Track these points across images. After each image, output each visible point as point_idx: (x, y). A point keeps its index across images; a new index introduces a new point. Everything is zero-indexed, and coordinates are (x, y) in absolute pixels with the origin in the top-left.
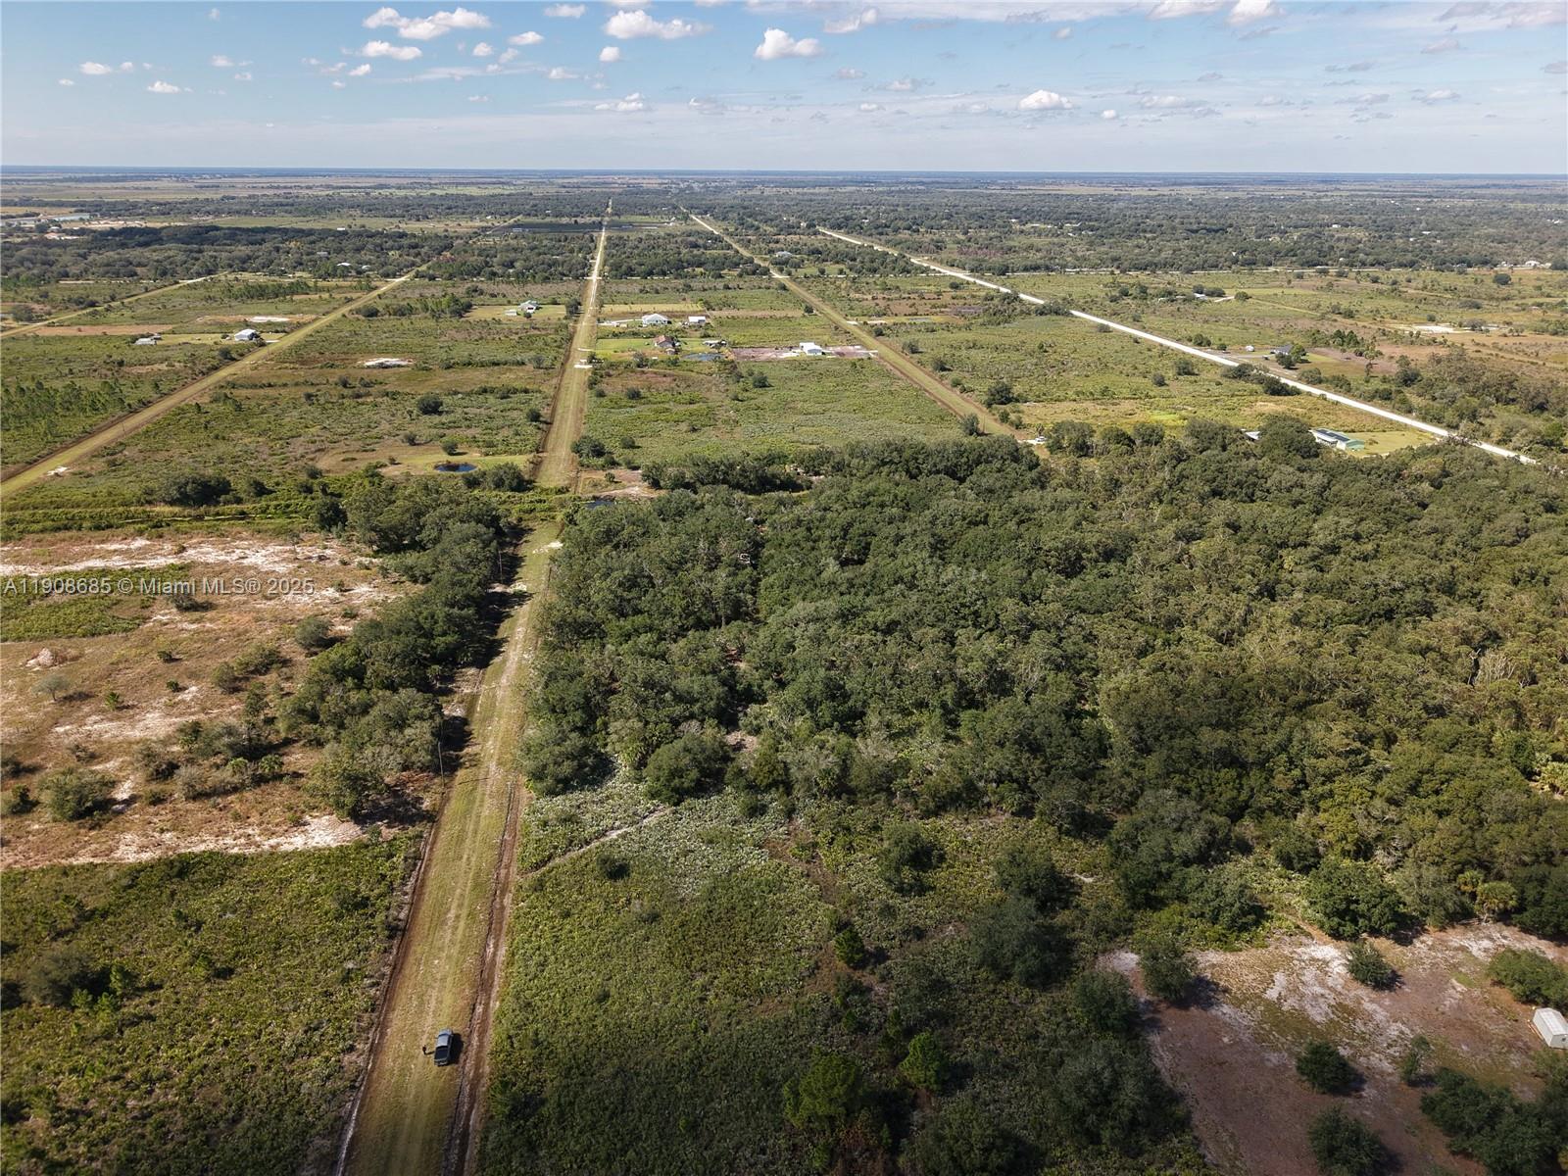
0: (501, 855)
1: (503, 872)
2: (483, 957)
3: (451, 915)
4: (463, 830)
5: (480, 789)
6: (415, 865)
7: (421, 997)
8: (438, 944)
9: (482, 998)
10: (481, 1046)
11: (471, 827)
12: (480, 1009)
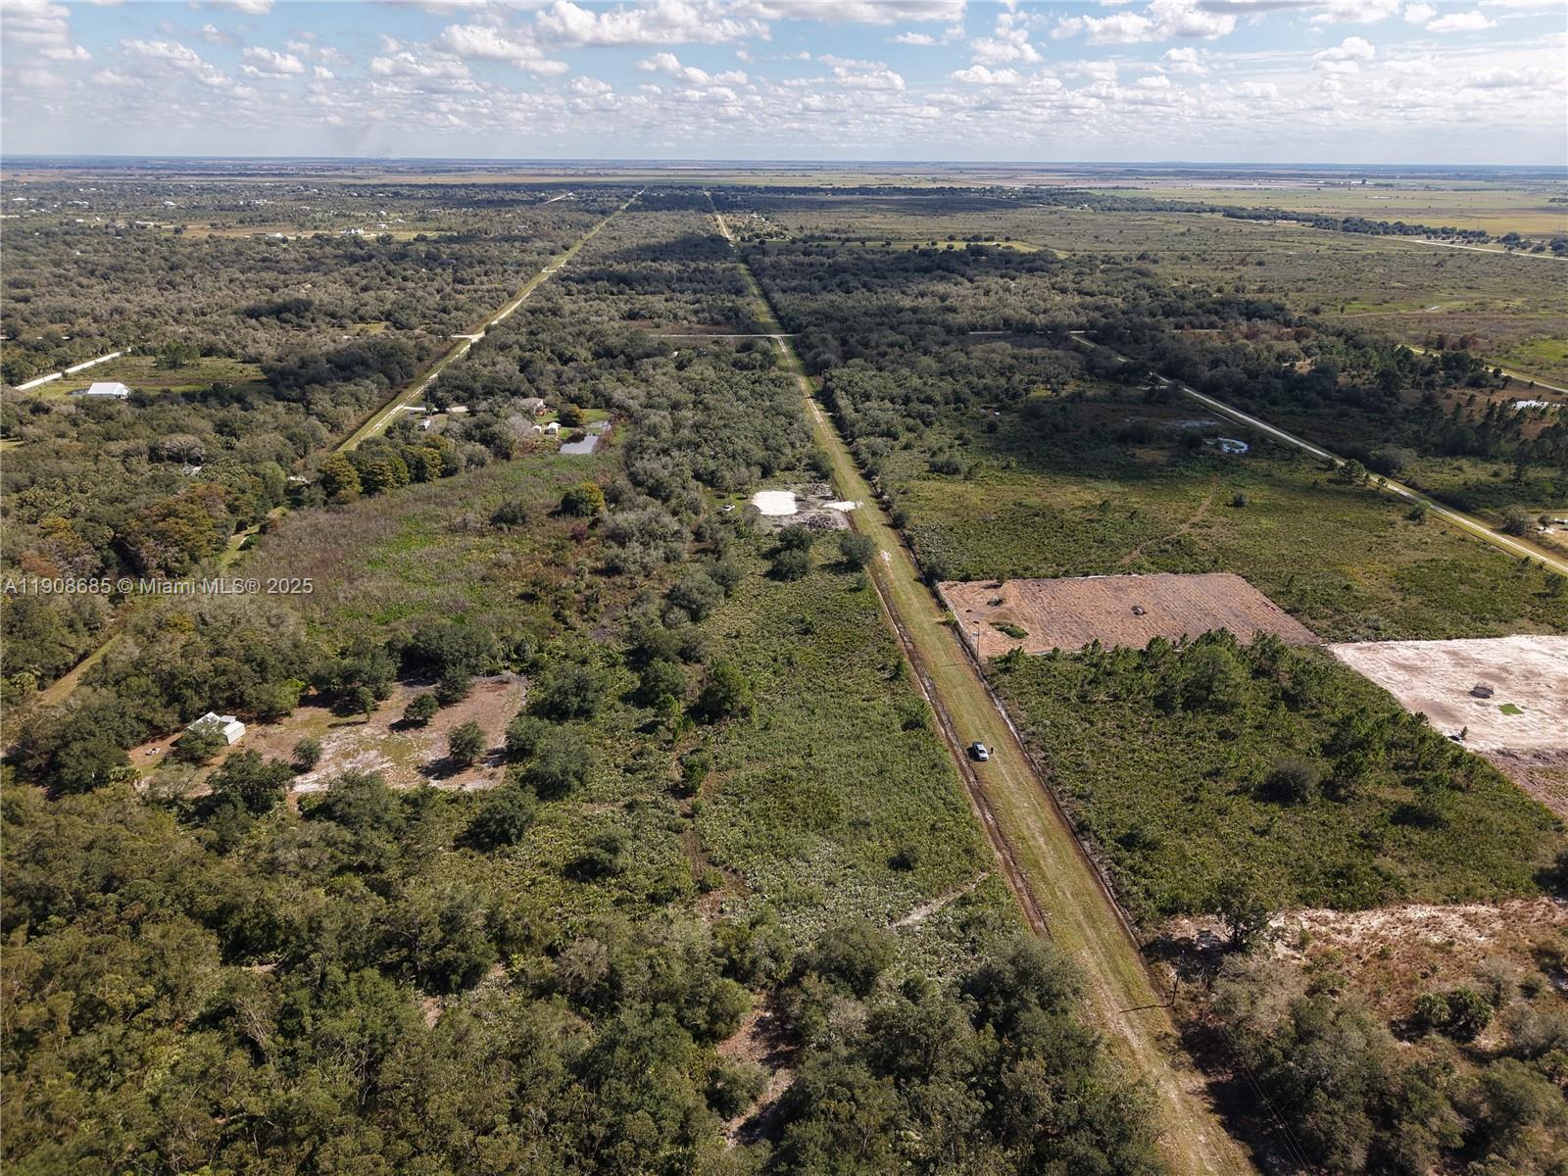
0: (1034, 901)
1: (1020, 884)
2: (990, 809)
3: (1041, 840)
4: (1097, 930)
5: (1122, 995)
6: (1117, 892)
7: (1020, 783)
8: (1034, 817)
9: (975, 785)
10: (958, 760)
11: (1090, 933)
12: (972, 779)
